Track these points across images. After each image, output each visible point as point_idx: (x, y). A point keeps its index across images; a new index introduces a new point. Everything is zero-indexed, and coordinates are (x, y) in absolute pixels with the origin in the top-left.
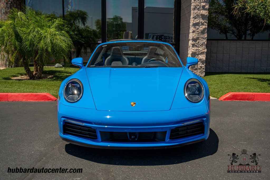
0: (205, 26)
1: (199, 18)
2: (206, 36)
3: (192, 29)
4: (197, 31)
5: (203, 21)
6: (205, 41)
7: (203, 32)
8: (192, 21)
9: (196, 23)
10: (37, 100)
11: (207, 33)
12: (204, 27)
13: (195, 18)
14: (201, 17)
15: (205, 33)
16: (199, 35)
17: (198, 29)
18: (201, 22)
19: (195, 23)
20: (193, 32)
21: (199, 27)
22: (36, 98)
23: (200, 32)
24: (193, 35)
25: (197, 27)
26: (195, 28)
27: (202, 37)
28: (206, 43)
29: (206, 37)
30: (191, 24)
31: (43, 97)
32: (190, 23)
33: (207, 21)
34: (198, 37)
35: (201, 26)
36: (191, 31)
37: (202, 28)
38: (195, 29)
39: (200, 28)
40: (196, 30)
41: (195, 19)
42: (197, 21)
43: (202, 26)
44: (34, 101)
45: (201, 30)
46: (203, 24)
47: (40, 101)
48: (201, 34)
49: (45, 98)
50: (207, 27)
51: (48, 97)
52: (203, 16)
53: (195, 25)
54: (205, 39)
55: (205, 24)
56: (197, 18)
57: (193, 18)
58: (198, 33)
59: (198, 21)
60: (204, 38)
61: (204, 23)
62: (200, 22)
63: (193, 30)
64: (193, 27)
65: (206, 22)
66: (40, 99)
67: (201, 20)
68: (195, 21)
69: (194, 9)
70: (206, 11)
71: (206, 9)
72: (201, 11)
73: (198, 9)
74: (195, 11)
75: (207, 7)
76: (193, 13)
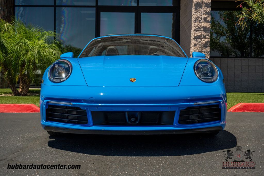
0: (208, 39)
1: (201, 31)
2: (208, 49)
3: (193, 42)
4: (199, 45)
5: (205, 34)
6: (208, 55)
7: (205, 46)
8: (193, 34)
9: (198, 36)
10: (20, 111)
11: (210, 47)
12: (206, 40)
13: (196, 30)
14: (203, 30)
15: (208, 47)
16: (201, 49)
17: (200, 42)
18: (203, 35)
19: (196, 36)
20: (195, 45)
21: (201, 40)
22: (19, 109)
23: (202, 45)
24: (195, 49)
25: (199, 40)
26: (197, 41)
27: (205, 51)
28: (209, 57)
29: (209, 51)
30: (192, 37)
31: (27, 108)
32: (190, 37)
33: (210, 34)
34: (200, 50)
35: (203, 39)
36: (192, 45)
37: (204, 41)
38: (196, 43)
39: (202, 42)
40: (198, 43)
41: (197, 32)
42: (198, 34)
43: (205, 39)
44: (17, 112)
45: (203, 44)
46: (205, 37)
47: (23, 112)
48: (203, 48)
49: (29, 109)
50: (209, 40)
51: (33, 108)
52: (205, 29)
53: (196, 38)
54: (208, 53)
55: (208, 37)
56: (198, 31)
57: (195, 30)
58: (200, 46)
59: (200, 34)
60: (206, 52)
61: (206, 35)
62: (201, 35)
63: (194, 44)
64: (194, 40)
65: (208, 35)
66: (24, 111)
67: (203, 33)
68: (197, 34)
69: (195, 21)
70: (208, 24)
71: (208, 22)
72: (203, 23)
73: (200, 21)
74: (197, 23)
75: (209, 19)
76: (194, 25)
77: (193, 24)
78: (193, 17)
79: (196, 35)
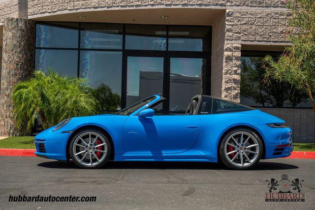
0: (238, 91)
1: (231, 83)
2: (239, 101)
3: (224, 93)
4: (230, 96)
5: (236, 86)
7: (235, 97)
8: (224, 86)
11: (240, 98)
12: (236, 91)
13: (227, 82)
14: (233, 82)
15: (238, 98)
17: (230, 93)
18: (234, 87)
20: (226, 96)
23: (232, 96)
25: (230, 91)
30: (223, 89)
32: (221, 87)
33: (240, 86)
35: (233, 90)
36: (223, 96)
37: (234, 92)
38: (227, 94)
39: (232, 93)
42: (229, 85)
46: (235, 89)
48: (234, 99)
52: (235, 81)
53: (227, 89)
56: (229, 82)
57: (225, 82)
59: (231, 86)
64: (225, 91)
65: (238, 87)
67: (234, 85)
69: (226, 74)
70: (238, 76)
71: (238, 74)
72: (233, 76)
73: (230, 73)
74: (227, 76)
75: (239, 71)
76: (225, 78)
77: (224, 76)
78: (224, 69)
79: (227, 87)
